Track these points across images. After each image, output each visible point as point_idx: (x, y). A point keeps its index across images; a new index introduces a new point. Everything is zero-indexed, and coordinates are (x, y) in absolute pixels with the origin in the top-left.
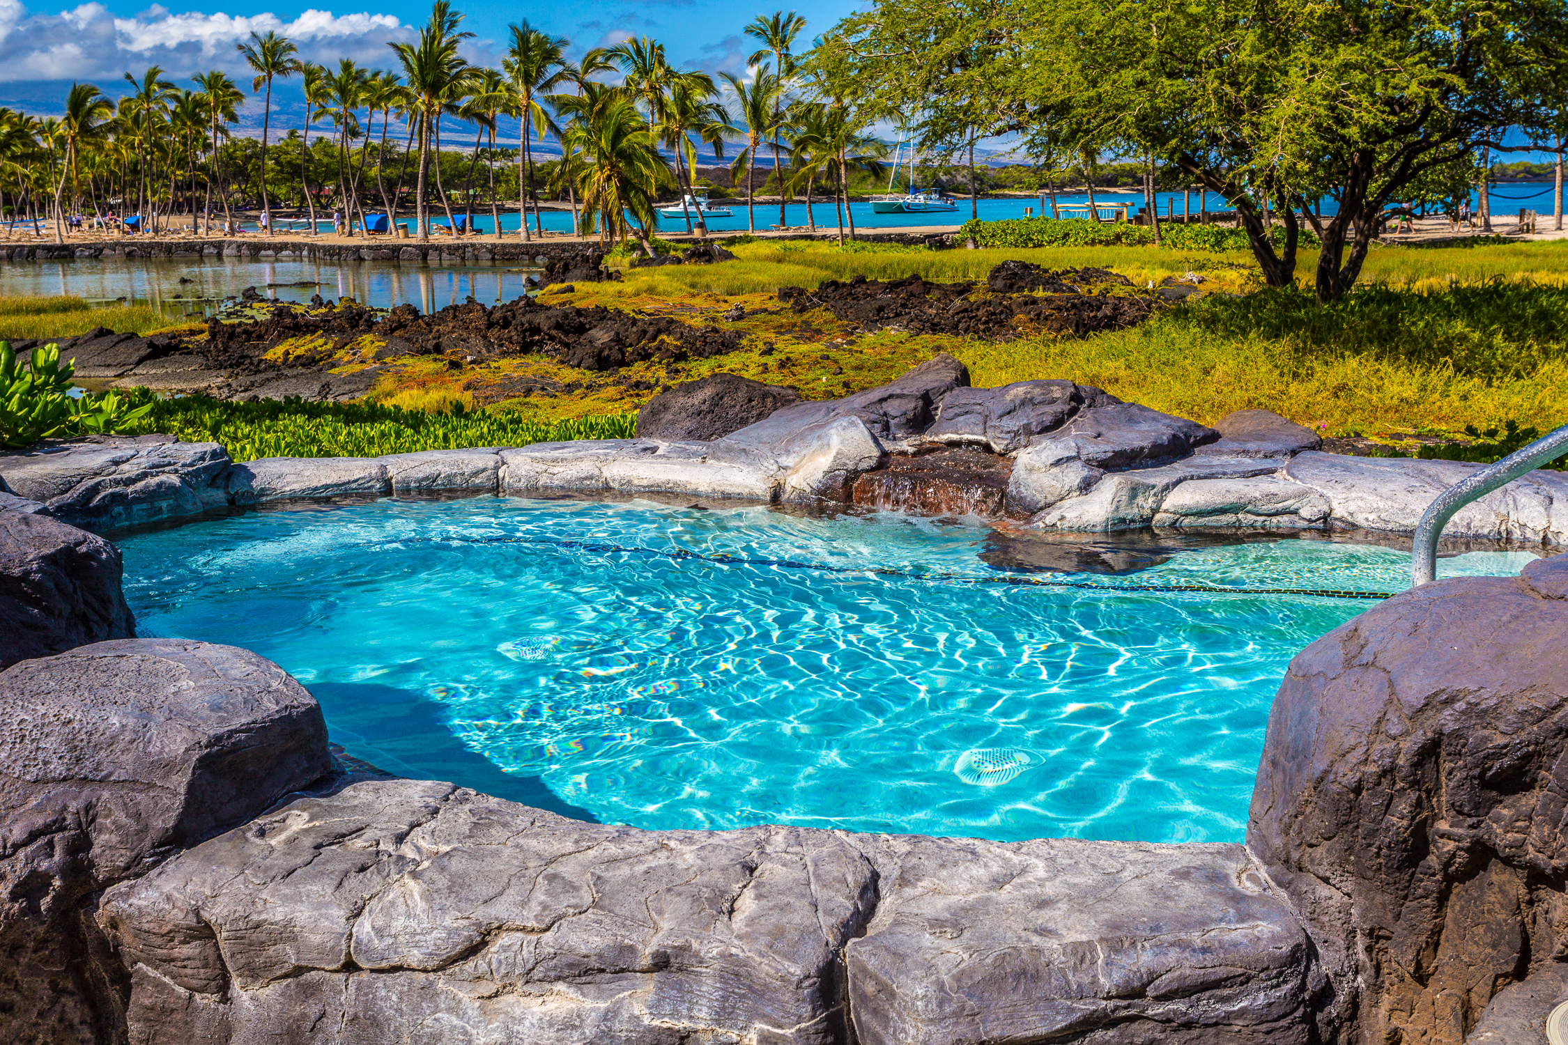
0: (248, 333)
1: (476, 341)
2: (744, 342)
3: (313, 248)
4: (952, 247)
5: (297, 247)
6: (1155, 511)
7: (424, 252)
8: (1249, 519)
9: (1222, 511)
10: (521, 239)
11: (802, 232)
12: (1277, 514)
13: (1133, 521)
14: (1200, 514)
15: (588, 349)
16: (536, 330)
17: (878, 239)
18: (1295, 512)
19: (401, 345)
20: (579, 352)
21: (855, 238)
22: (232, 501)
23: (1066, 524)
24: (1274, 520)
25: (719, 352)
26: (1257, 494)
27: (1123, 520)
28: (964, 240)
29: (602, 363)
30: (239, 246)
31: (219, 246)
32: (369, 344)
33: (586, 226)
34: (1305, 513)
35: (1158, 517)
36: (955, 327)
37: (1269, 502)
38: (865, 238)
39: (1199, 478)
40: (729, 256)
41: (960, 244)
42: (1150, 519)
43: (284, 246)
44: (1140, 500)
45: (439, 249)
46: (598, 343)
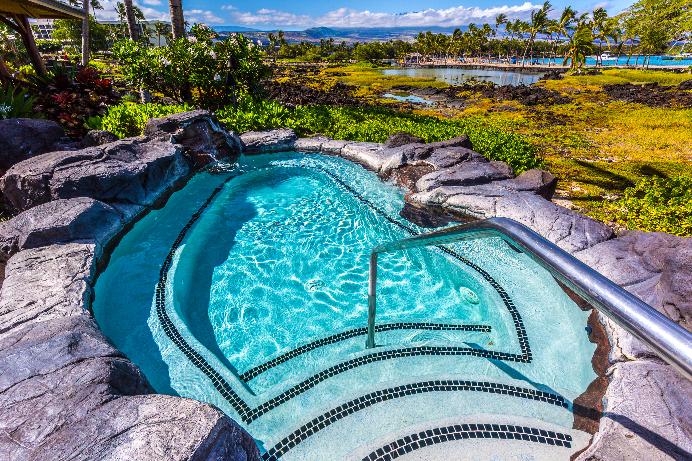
0: (457, 89)
1: (502, 96)
2: (573, 101)
3: (496, 67)
4: (682, 73)
5: (493, 67)
6: (443, 202)
7: (521, 69)
8: (468, 212)
9: (461, 207)
10: (547, 67)
11: (632, 67)
12: (478, 213)
13: (435, 203)
14: (455, 206)
15: (527, 100)
16: (517, 94)
17: (657, 69)
18: (484, 214)
19: (485, 95)
20: (525, 101)
21: (648, 69)
22: (290, 147)
23: (416, 199)
24: (476, 214)
25: (563, 104)
26: (473, 206)
27: (433, 202)
28: (688, 71)
29: (530, 104)
30: (481, 66)
31: (476, 66)
32: (479, 94)
33: (565, 63)
34: (487, 215)
35: (444, 203)
36: (646, 101)
37: (476, 208)
38: (651, 69)
39: (467, 194)
40: (601, 73)
41: (686, 72)
42: (441, 204)
43: (490, 67)
44: (440, 197)
45: (525, 68)
46: (531, 99)
